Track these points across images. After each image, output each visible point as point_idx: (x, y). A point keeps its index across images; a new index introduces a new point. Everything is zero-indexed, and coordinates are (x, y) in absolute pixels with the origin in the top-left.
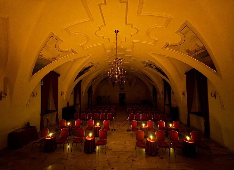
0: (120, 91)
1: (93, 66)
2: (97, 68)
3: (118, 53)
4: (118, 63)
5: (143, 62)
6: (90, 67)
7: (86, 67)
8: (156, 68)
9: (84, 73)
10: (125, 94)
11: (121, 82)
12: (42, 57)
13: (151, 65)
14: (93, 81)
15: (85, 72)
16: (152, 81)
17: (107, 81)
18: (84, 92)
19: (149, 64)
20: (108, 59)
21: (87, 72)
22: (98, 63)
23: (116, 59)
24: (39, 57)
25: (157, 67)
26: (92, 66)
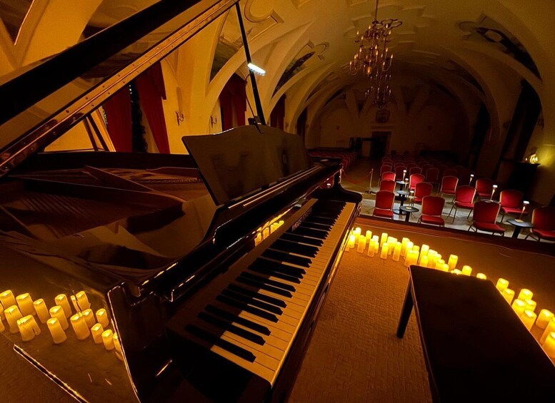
0: (378, 125)
1: (314, 53)
2: (323, 58)
3: (382, 5)
4: (376, 34)
5: (461, 25)
6: (306, 58)
7: (298, 58)
8: (502, 42)
9: (294, 75)
10: (390, 133)
11: (381, 94)
12: (224, 41)
13: (486, 30)
14: (311, 96)
15: (295, 71)
16: (482, 91)
17: (345, 98)
18: (290, 125)
19: (482, 29)
20: (354, 27)
21: (298, 71)
22: (326, 45)
23: (373, 23)
24: (219, 41)
25: (507, 35)
26: (310, 55)
